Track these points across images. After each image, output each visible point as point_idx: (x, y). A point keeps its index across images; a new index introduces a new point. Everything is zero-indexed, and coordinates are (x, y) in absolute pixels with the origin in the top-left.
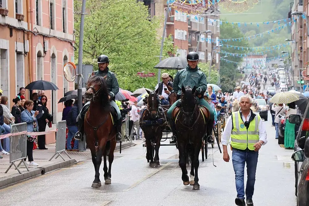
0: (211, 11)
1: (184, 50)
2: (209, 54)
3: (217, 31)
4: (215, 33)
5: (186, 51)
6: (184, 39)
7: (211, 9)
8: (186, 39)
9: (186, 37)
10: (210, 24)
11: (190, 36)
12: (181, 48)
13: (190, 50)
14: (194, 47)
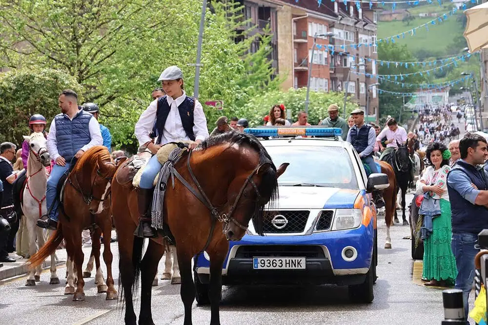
0: (364, 23)
1: (324, 79)
2: (362, 85)
3: (374, 52)
4: (370, 56)
5: (327, 81)
6: (324, 63)
7: (364, 21)
8: (326, 63)
9: (326, 61)
10: (361, 42)
11: (333, 59)
12: (319, 76)
13: (333, 79)
14: (339, 76)
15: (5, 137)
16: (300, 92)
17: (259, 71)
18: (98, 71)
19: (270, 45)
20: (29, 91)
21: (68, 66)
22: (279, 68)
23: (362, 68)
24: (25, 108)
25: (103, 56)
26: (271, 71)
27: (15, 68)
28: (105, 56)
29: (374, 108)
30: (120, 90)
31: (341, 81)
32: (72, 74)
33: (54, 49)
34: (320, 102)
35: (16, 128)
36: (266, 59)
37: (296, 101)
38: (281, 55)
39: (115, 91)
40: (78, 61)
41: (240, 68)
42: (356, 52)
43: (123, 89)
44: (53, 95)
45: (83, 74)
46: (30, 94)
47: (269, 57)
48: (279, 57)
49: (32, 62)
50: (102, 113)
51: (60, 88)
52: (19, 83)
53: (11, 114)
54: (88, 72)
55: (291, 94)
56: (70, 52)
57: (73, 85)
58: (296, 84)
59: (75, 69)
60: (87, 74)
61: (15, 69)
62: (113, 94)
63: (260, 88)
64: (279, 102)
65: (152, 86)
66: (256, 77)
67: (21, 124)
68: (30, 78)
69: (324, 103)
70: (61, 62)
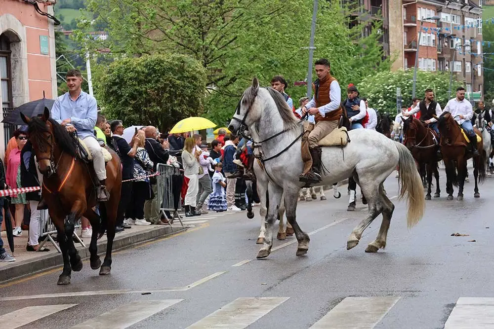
0: (470, 7)
1: (432, 60)
2: (468, 65)
3: (479, 34)
4: (475, 37)
5: (435, 61)
6: (432, 45)
7: (469, 5)
8: (434, 45)
9: (434, 42)
10: (468, 25)
11: (441, 41)
12: (427, 57)
13: (440, 59)
14: (447, 56)
15: (138, 116)
16: (409, 72)
17: (371, 53)
18: (221, 56)
19: (382, 29)
20: (159, 74)
21: (194, 51)
22: (390, 50)
23: (468, 48)
24: (156, 89)
25: (226, 42)
26: (383, 52)
27: (147, 53)
28: (228, 42)
29: (479, 86)
30: (241, 72)
31: (448, 61)
32: (198, 59)
33: (182, 36)
34: (428, 80)
35: (148, 108)
36: (378, 42)
37: (404, 80)
38: (393, 38)
39: (236, 73)
40: (203, 46)
41: (350, 50)
42: (462, 34)
43: (243, 71)
44: (181, 77)
45: (208, 58)
46: (160, 77)
47: (381, 40)
48: (390, 40)
49: (164, 48)
50: (225, 93)
51: (187, 71)
52: (151, 67)
53: (144, 95)
54: (213, 56)
55: (400, 73)
56: (197, 38)
57: (198, 68)
58: (406, 65)
59: (201, 54)
60: (212, 58)
61: (147, 55)
62: (235, 76)
63: (372, 69)
64: (389, 81)
65: (270, 68)
66: (368, 59)
67: (153, 104)
68: (160, 62)
69: (431, 82)
70: (188, 48)
